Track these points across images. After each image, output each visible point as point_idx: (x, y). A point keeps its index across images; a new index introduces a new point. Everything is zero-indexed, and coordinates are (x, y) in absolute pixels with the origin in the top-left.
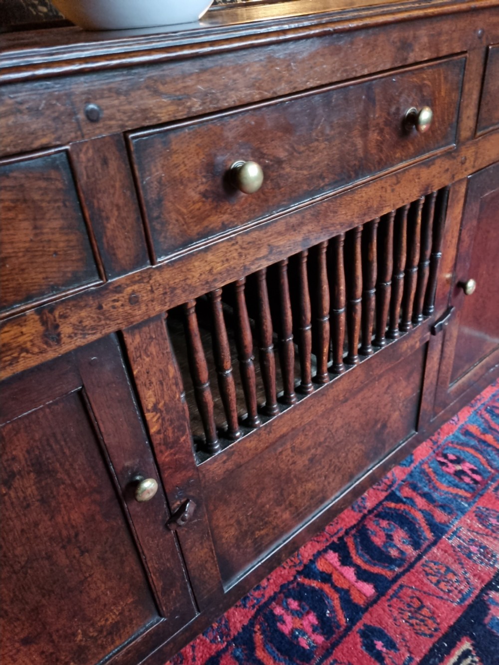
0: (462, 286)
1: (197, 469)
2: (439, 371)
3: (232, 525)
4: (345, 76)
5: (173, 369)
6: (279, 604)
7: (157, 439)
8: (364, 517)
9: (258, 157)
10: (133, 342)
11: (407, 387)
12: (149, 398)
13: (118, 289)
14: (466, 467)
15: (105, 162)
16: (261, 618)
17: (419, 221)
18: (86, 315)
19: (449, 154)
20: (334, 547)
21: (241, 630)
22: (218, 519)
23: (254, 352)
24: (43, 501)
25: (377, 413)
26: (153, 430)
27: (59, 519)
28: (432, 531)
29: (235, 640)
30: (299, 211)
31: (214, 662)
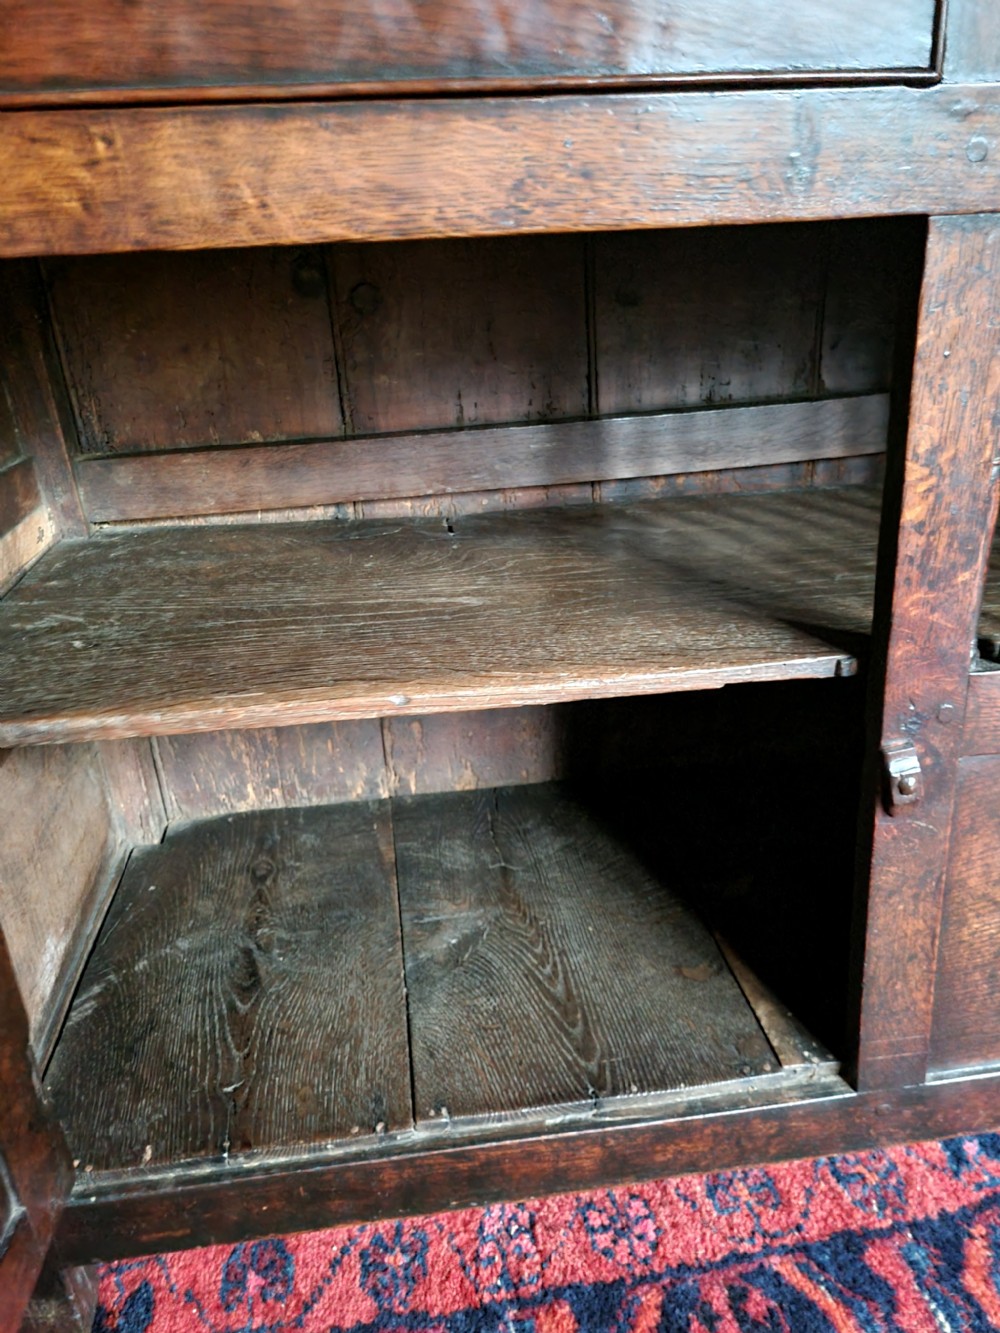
1: (969, 683)
7: (909, 544)
12: (927, 425)
21: (935, 1216)
22: (968, 862)
29: (914, 1226)
31: (851, 1242)
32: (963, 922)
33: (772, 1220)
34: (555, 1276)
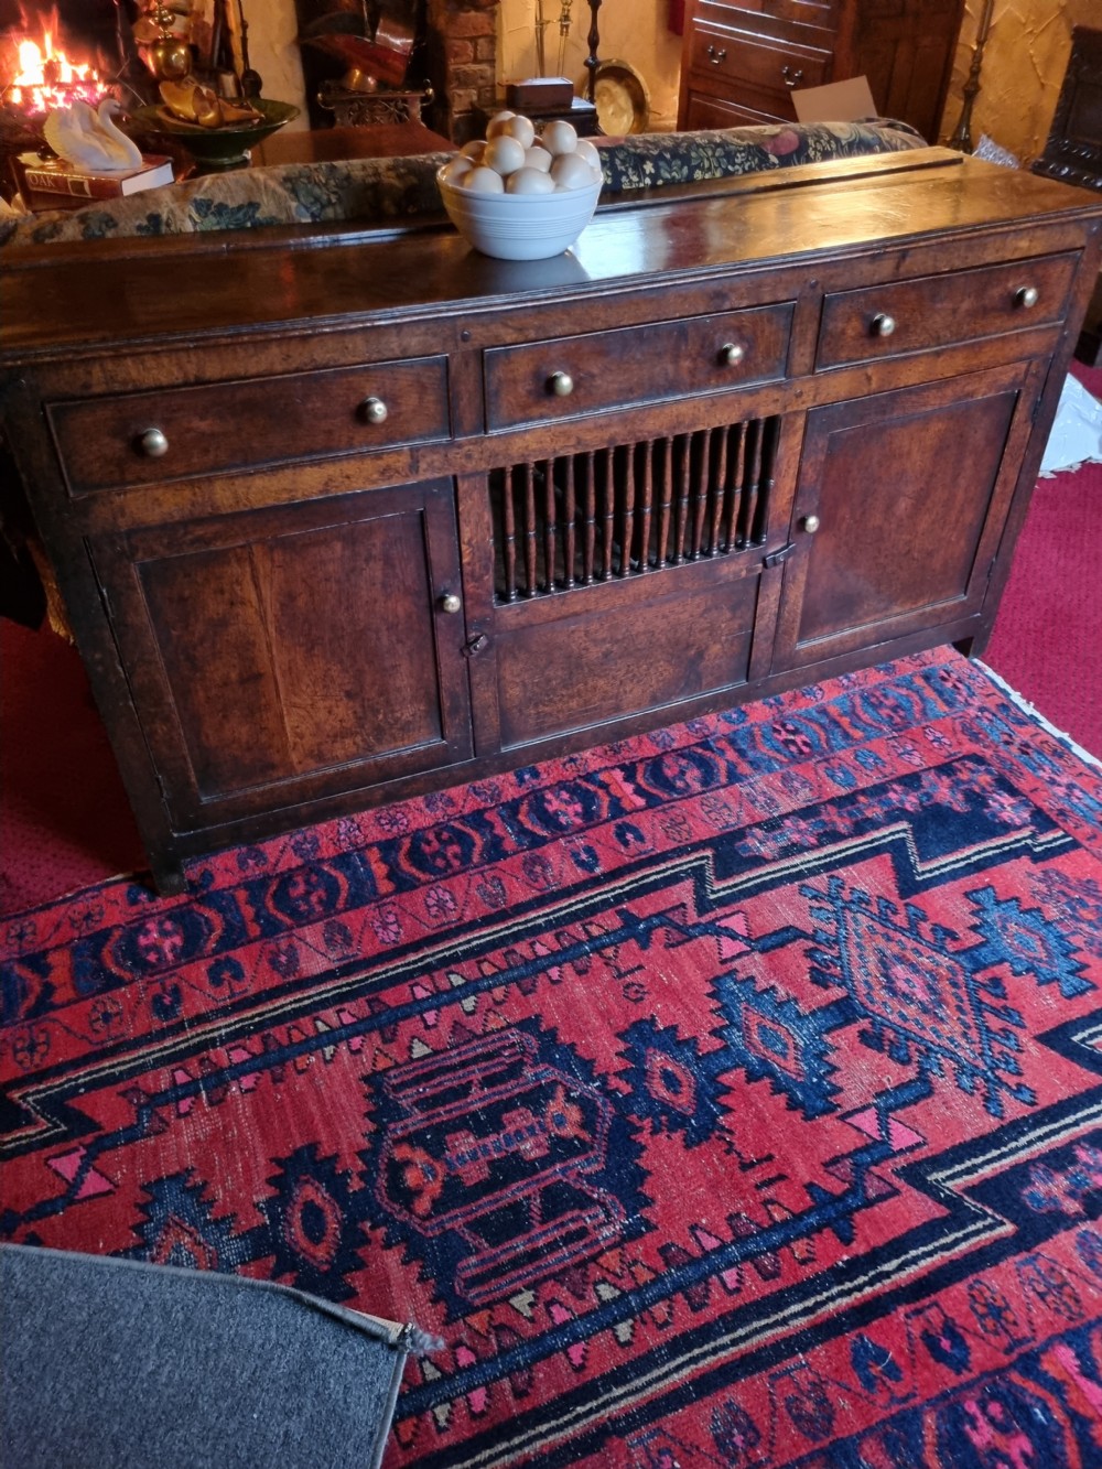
0: (803, 522)
1: (494, 611)
2: (779, 616)
3: (518, 684)
4: (656, 318)
5: (488, 517)
6: (552, 793)
7: (467, 569)
8: (666, 753)
9: (574, 372)
10: (463, 486)
11: (731, 619)
12: (466, 533)
13: (460, 446)
14: (798, 739)
15: (467, 364)
16: (531, 797)
17: (743, 443)
18: (436, 458)
19: (778, 386)
20: (622, 767)
21: (510, 800)
22: (505, 670)
23: (556, 523)
24: (384, 585)
25: (690, 635)
26: (465, 560)
27: (390, 605)
28: (728, 777)
29: (503, 804)
30: (607, 415)
31: (479, 813)
32: (506, 692)
33: (450, 811)
34: (369, 840)
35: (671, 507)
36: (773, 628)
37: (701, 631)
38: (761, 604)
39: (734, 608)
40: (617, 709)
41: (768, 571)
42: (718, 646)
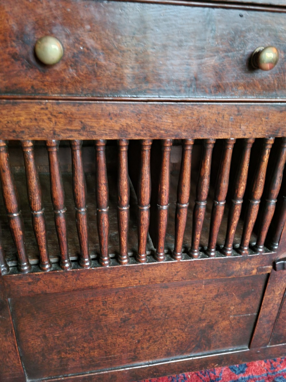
3: (39, 337)
11: (240, 304)
17: (266, 158)
25: (202, 312)
35: (189, 208)
36: (275, 314)
37: (213, 310)
38: (267, 296)
39: (243, 296)
40: (135, 359)
41: (277, 273)
42: (227, 322)
